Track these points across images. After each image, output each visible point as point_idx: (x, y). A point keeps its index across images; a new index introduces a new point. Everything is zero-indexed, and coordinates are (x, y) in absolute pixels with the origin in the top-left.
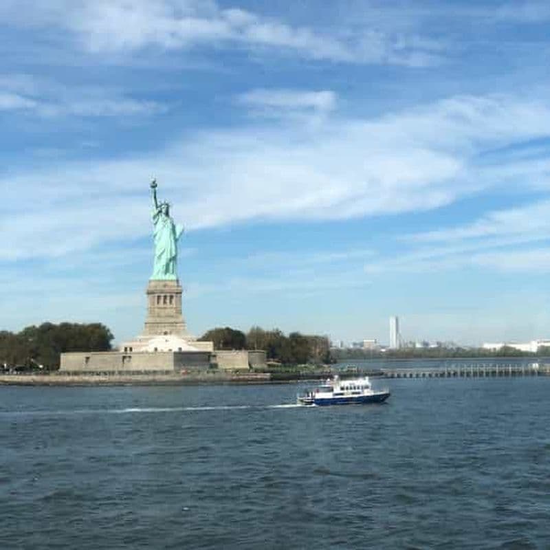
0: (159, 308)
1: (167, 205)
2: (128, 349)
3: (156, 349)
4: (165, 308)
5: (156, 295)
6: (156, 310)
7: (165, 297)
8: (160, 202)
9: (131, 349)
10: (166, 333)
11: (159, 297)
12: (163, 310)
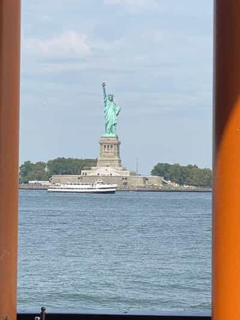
0: (105, 152)
1: (112, 95)
2: (84, 174)
3: (98, 174)
4: (108, 152)
5: (103, 145)
6: (103, 153)
7: (108, 146)
8: (108, 94)
9: (86, 174)
10: (107, 166)
11: (105, 146)
12: (107, 153)
